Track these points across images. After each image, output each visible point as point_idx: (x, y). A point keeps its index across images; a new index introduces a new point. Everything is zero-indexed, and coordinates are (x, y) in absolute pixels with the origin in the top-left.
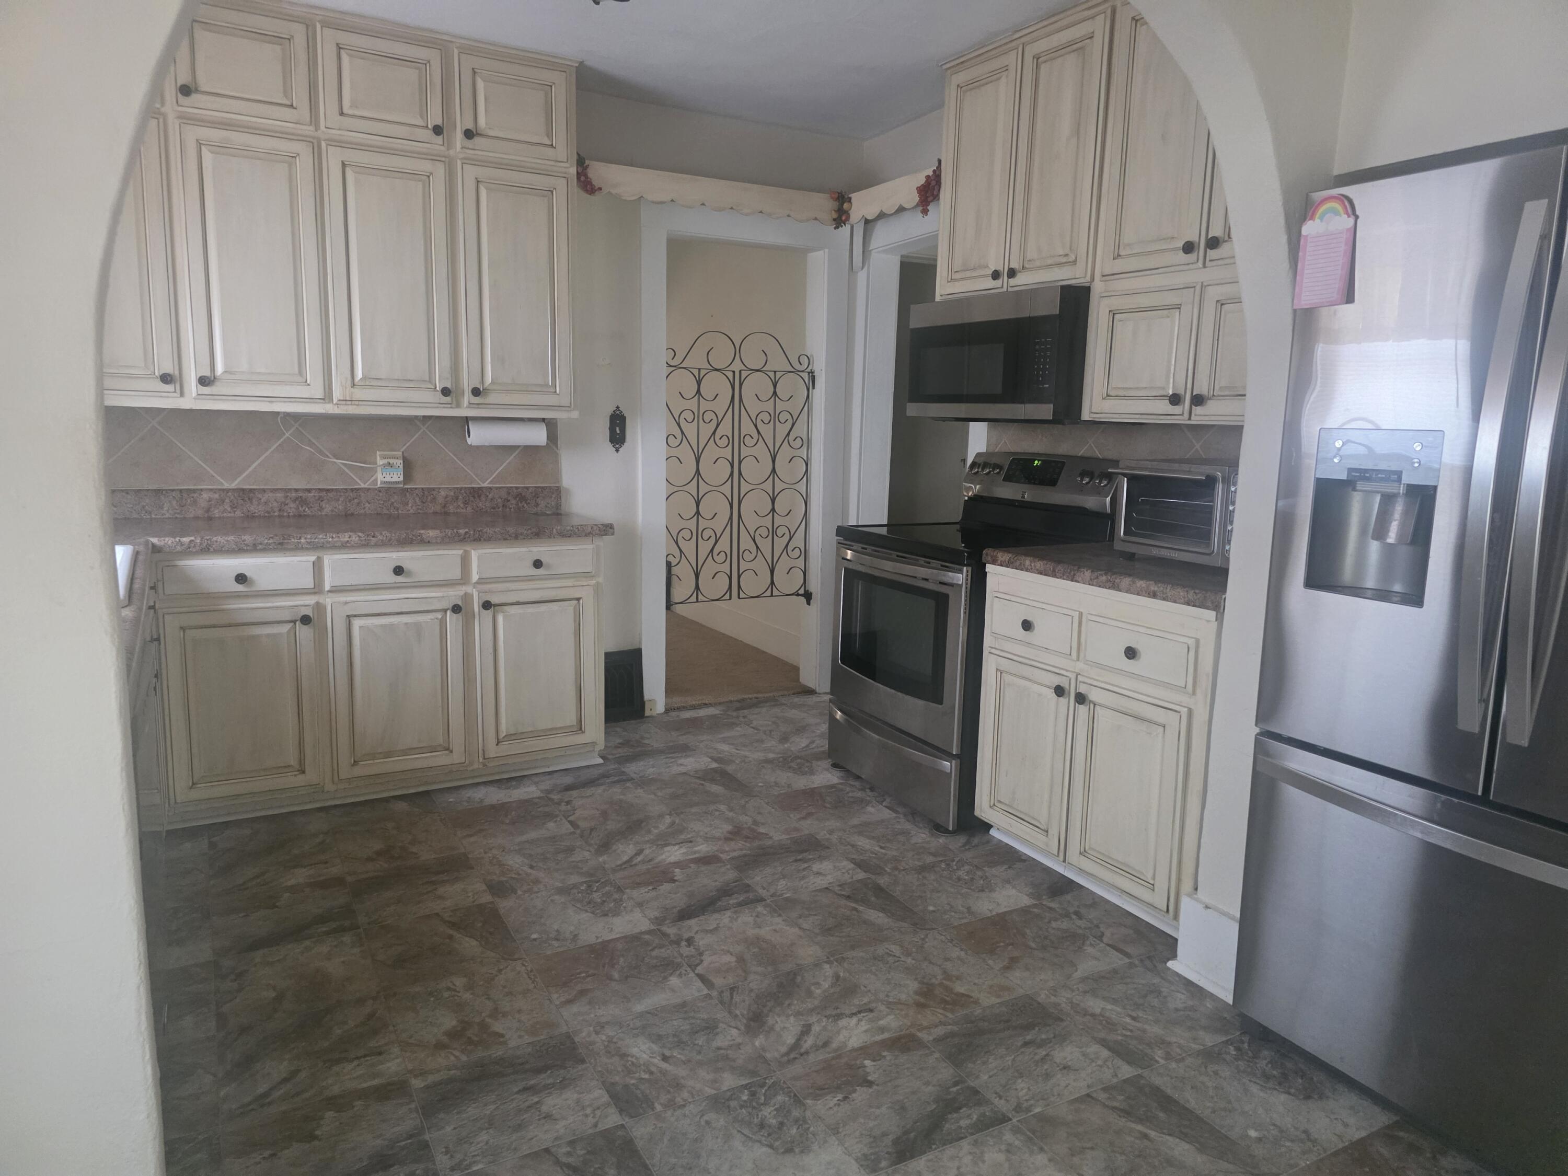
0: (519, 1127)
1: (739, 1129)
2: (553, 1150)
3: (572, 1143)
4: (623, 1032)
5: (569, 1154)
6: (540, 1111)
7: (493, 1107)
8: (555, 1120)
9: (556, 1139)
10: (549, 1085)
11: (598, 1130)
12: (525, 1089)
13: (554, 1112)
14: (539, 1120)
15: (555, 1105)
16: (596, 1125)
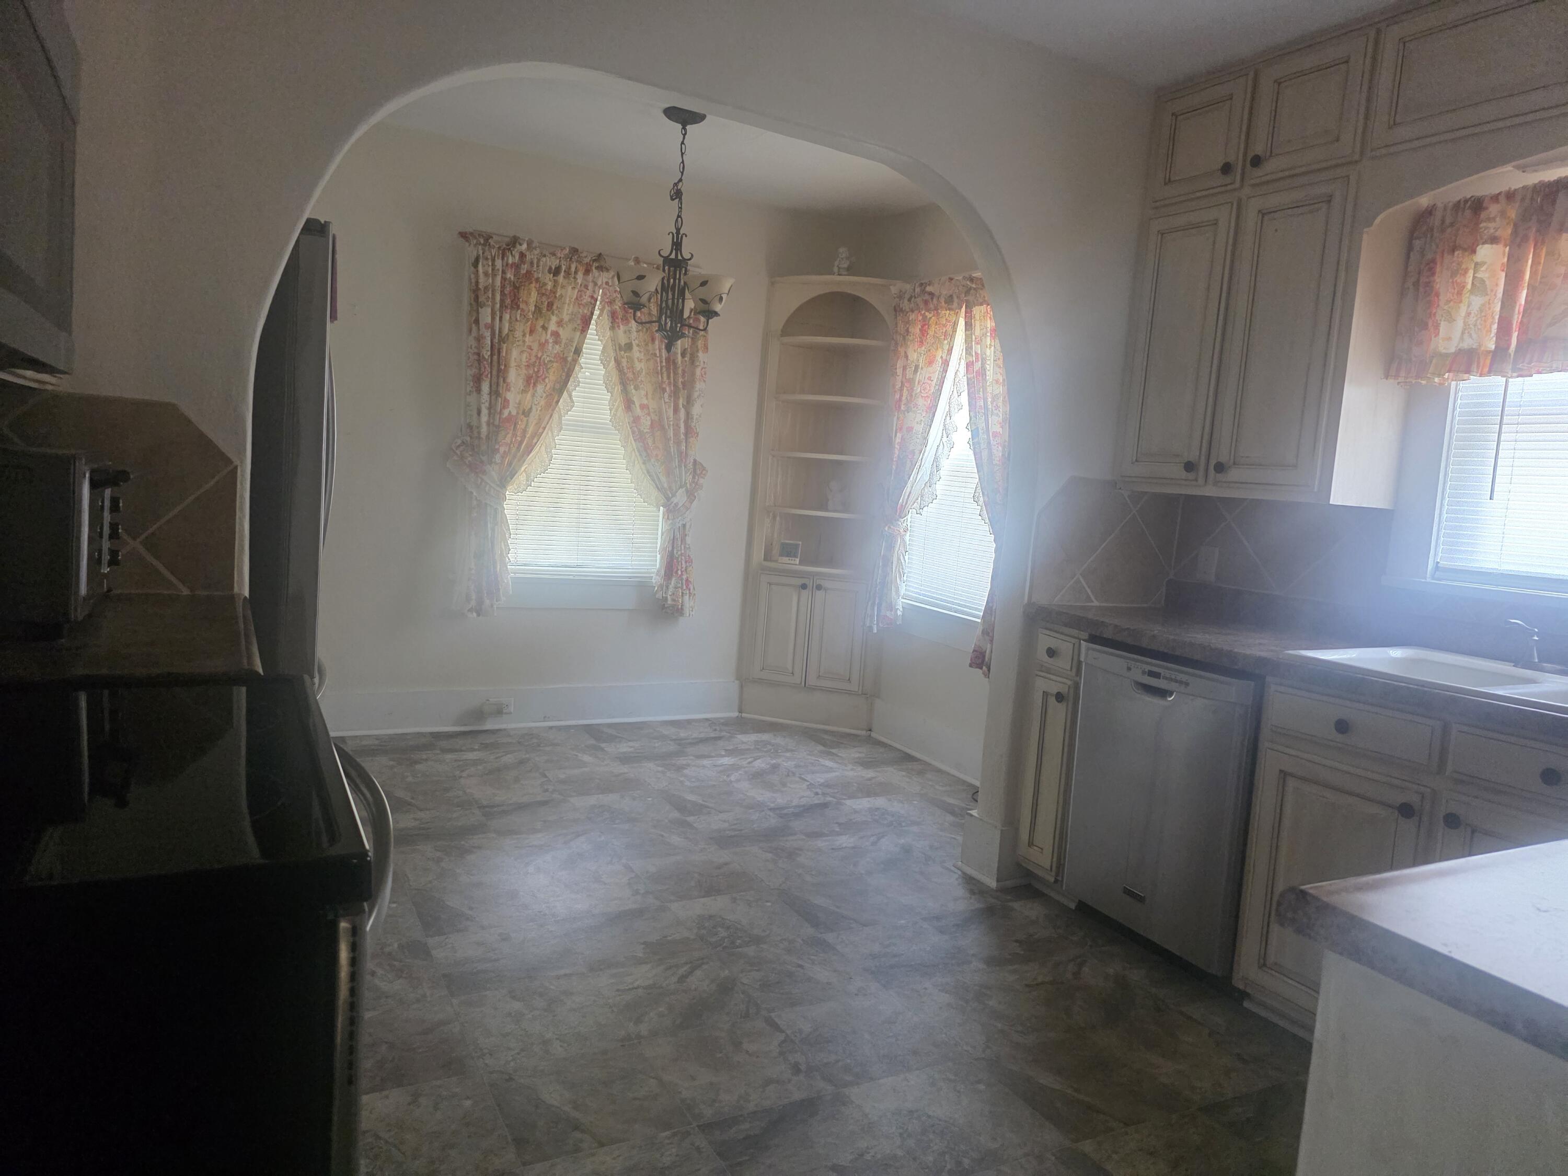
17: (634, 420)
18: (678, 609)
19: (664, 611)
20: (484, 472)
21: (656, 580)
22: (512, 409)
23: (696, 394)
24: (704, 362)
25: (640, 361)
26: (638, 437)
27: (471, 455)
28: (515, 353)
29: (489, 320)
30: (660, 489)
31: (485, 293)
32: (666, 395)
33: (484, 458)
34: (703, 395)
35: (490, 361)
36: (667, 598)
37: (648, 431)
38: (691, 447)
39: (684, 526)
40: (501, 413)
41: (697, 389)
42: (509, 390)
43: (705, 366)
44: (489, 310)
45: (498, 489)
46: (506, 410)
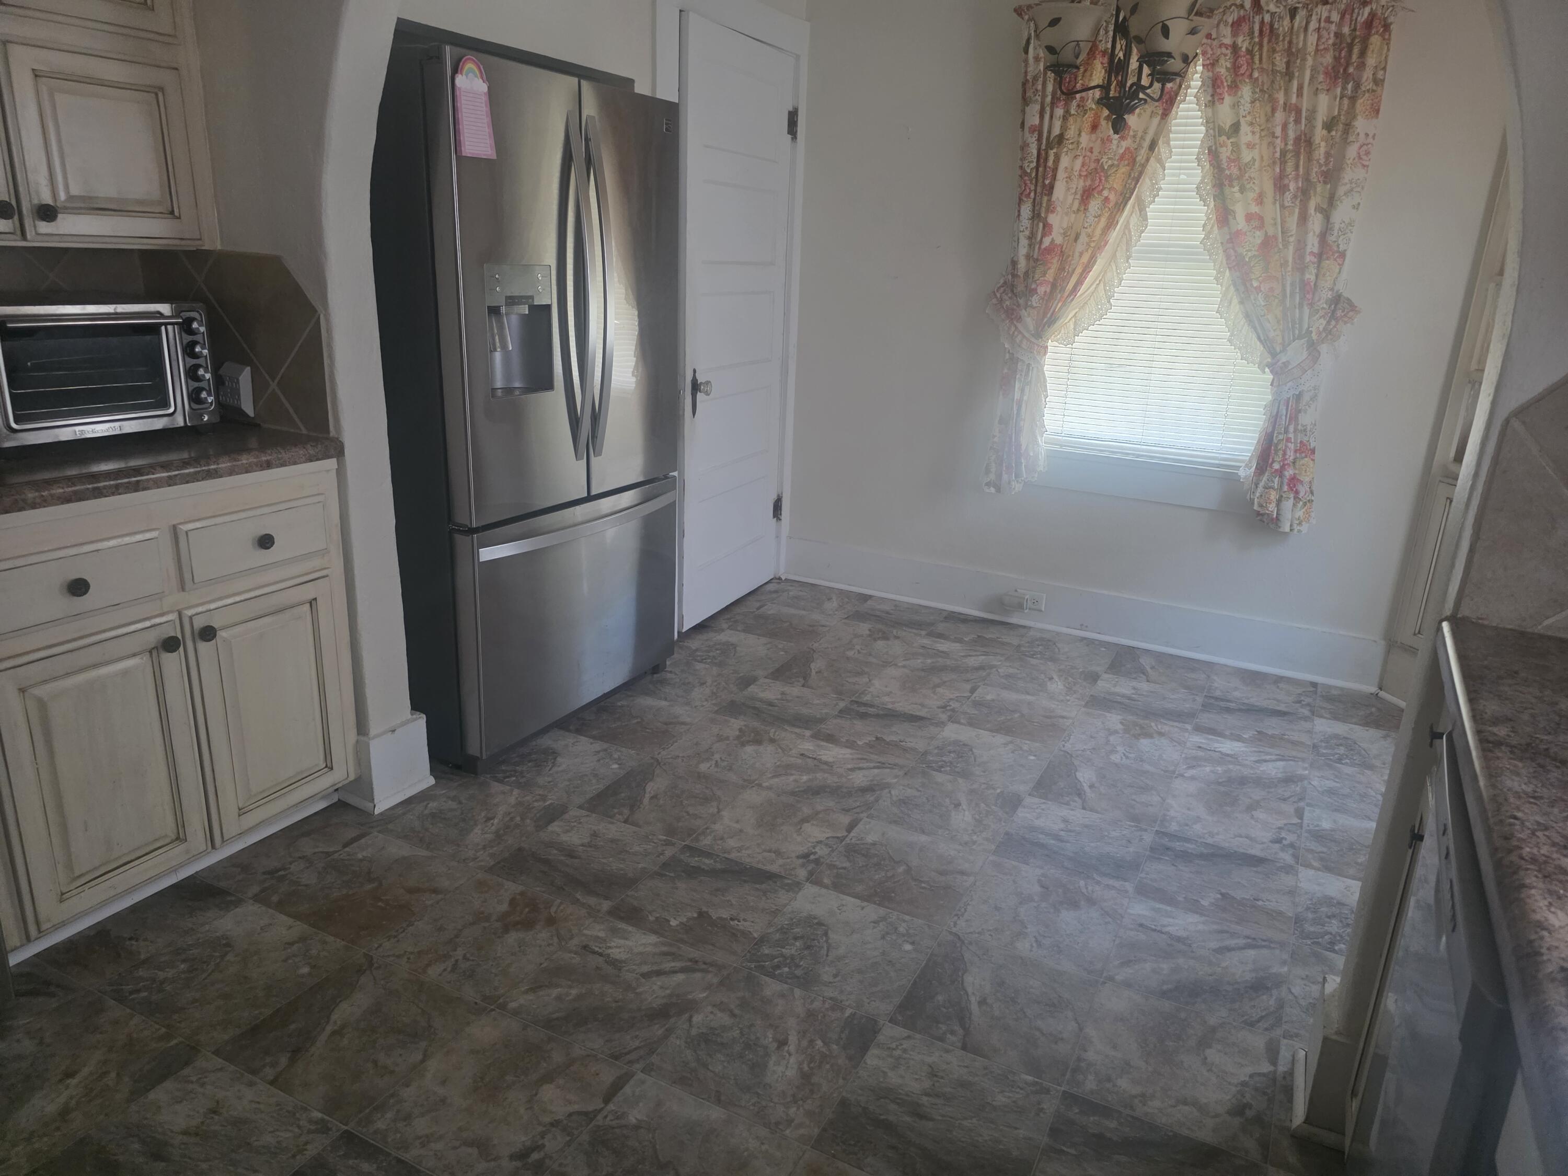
0: (963, 1084)
1: (825, 957)
2: (960, 1045)
3: (942, 1039)
4: (771, 1101)
5: (953, 1033)
6: (934, 1085)
7: (965, 1123)
8: (931, 1066)
9: (947, 1051)
10: (898, 1104)
11: (911, 1033)
12: (922, 1117)
13: (923, 1074)
14: (942, 1078)
15: (917, 1079)
16: (909, 1037)
17: (1231, 239)
18: (1272, 519)
19: (1259, 518)
20: (1019, 319)
21: (1246, 473)
22: (1056, 236)
23: (1341, 190)
24: (1367, 135)
25: (1250, 146)
26: (1234, 263)
27: (1010, 298)
28: (1065, 161)
29: (1036, 121)
30: (1265, 341)
31: (1033, 85)
32: (1288, 196)
33: (1021, 301)
34: (1359, 189)
35: (1034, 175)
36: (1254, 499)
37: (1256, 253)
38: (1324, 275)
39: (1298, 397)
40: (1041, 242)
41: (1346, 181)
42: (1053, 212)
43: (1370, 140)
44: (1037, 107)
45: (1033, 340)
46: (1047, 238)
